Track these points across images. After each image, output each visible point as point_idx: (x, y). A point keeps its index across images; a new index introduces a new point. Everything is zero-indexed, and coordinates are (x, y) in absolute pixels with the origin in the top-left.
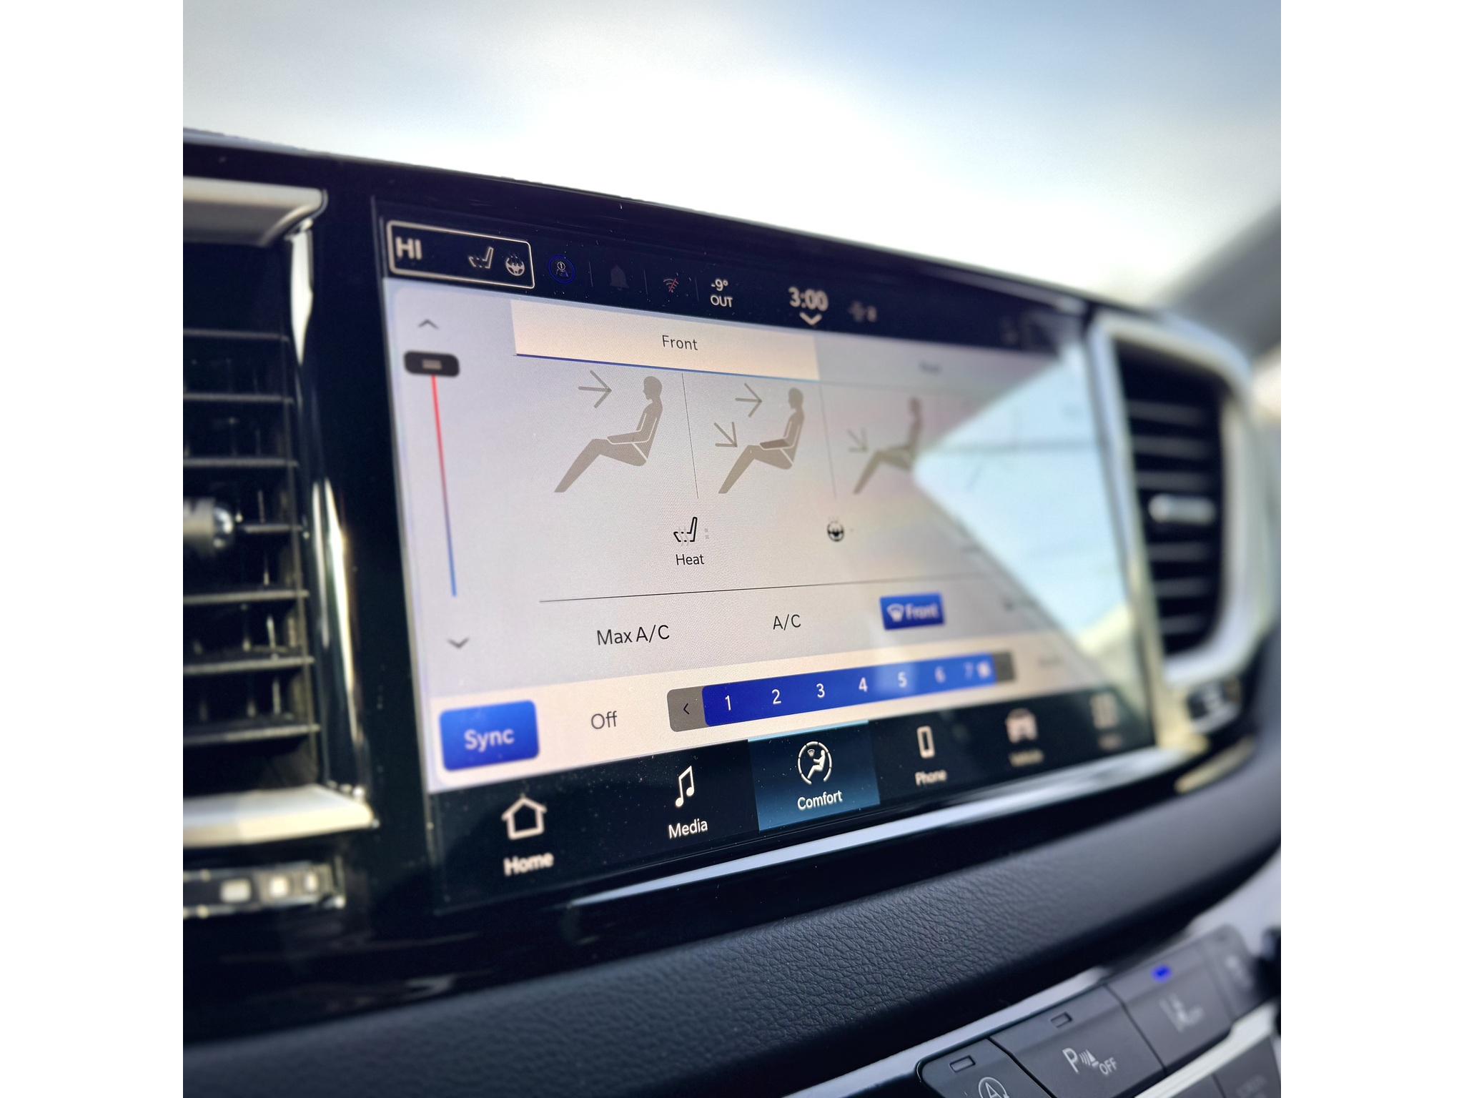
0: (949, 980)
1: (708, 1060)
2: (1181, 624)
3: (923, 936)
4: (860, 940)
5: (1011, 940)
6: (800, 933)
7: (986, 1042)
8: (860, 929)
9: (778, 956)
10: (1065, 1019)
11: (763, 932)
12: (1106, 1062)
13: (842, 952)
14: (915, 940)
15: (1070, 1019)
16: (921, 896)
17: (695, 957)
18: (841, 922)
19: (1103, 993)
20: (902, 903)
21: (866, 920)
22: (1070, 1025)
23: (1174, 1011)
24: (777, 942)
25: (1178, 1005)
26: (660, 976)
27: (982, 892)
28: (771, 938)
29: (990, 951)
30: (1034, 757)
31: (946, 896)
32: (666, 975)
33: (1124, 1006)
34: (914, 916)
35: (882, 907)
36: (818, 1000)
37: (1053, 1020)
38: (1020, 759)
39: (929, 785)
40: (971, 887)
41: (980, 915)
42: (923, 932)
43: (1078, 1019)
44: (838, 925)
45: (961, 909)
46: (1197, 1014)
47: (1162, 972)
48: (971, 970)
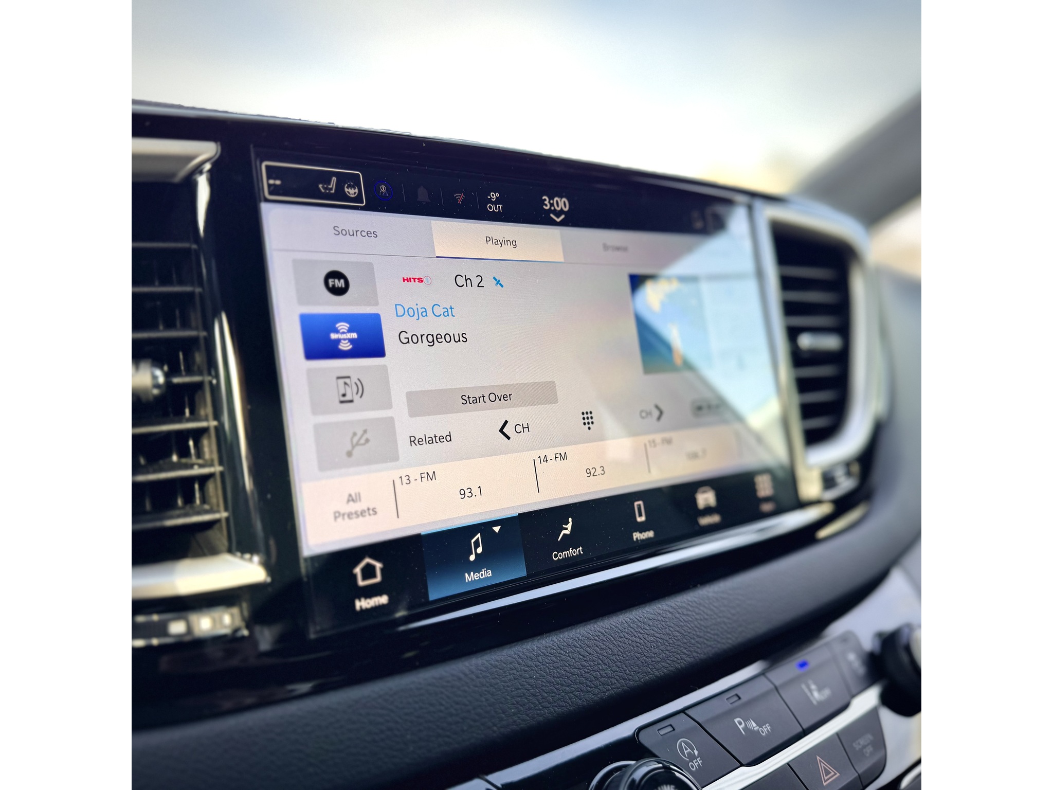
0: (657, 673)
1: (494, 732)
2: (818, 423)
3: (639, 644)
4: (596, 648)
5: (699, 646)
6: (555, 644)
7: (682, 715)
8: (596, 640)
9: (541, 661)
10: (736, 698)
11: (530, 643)
12: (764, 727)
13: (584, 657)
14: (633, 647)
15: (740, 698)
16: (637, 617)
17: (485, 662)
18: (583, 636)
19: (762, 679)
20: (624, 622)
21: (600, 634)
22: (740, 702)
23: (810, 691)
24: (540, 650)
25: (813, 687)
26: (462, 676)
27: (679, 613)
28: (536, 648)
29: (685, 654)
30: (715, 519)
31: (655, 617)
32: (466, 675)
33: (776, 688)
34: (632, 630)
35: (610, 625)
36: (568, 689)
37: (727, 699)
38: (705, 521)
39: (643, 540)
40: (671, 610)
41: (678, 629)
42: (639, 641)
43: (745, 698)
44: (581, 638)
45: (664, 625)
46: (827, 692)
47: (803, 665)
48: (672, 667)
